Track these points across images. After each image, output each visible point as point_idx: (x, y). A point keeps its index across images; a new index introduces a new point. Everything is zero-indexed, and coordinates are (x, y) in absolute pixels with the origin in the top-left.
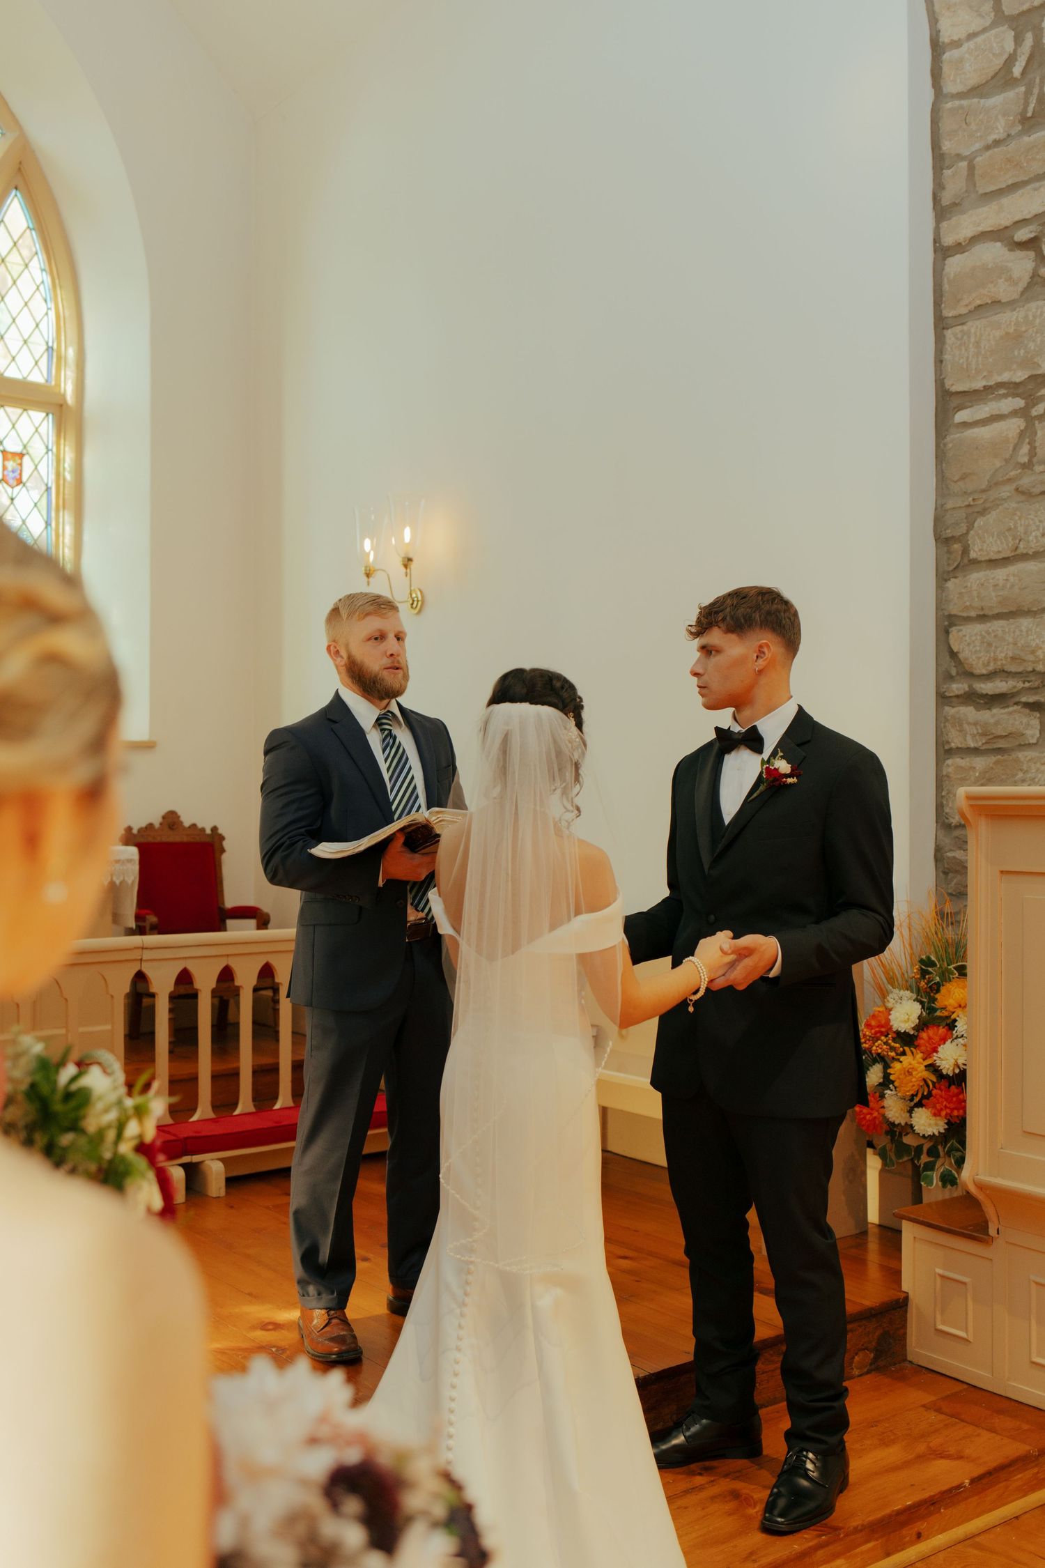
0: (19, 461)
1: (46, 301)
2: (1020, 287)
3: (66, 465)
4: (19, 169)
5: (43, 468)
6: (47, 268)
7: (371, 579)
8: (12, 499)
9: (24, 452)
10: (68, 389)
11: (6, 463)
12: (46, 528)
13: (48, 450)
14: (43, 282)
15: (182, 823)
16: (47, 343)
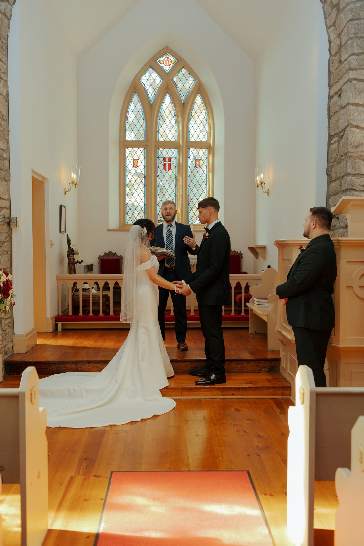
0: (199, 162)
1: (206, 120)
2: (339, 108)
3: (211, 161)
4: (199, 88)
5: (205, 163)
6: (207, 112)
7: (258, 187)
8: (198, 171)
9: (201, 159)
10: (211, 142)
11: (196, 162)
12: (206, 177)
13: (207, 158)
14: (206, 116)
15: (232, 250)
16: (207, 131)
